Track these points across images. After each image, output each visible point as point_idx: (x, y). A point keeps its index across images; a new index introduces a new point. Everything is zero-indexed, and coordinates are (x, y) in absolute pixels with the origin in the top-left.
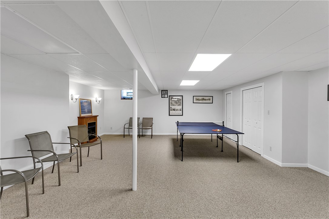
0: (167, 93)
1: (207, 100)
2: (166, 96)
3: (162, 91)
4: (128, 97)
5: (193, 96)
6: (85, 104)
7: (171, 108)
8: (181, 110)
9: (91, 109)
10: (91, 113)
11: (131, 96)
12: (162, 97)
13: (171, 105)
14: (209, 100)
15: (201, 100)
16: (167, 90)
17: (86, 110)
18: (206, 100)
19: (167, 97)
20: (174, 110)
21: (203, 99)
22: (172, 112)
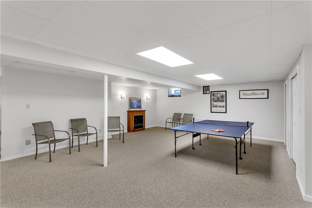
0: (209, 89)
1: (260, 94)
2: (208, 92)
3: (203, 87)
4: (176, 94)
5: (240, 91)
6: (134, 101)
7: (213, 104)
8: (224, 107)
9: (141, 105)
10: (141, 108)
11: (178, 93)
12: (203, 94)
13: (213, 102)
14: (263, 94)
15: (250, 94)
16: (209, 86)
17: (135, 106)
18: (258, 94)
19: (209, 94)
20: (216, 106)
21: (254, 94)
22: (214, 109)
